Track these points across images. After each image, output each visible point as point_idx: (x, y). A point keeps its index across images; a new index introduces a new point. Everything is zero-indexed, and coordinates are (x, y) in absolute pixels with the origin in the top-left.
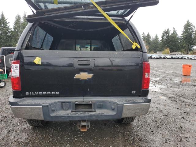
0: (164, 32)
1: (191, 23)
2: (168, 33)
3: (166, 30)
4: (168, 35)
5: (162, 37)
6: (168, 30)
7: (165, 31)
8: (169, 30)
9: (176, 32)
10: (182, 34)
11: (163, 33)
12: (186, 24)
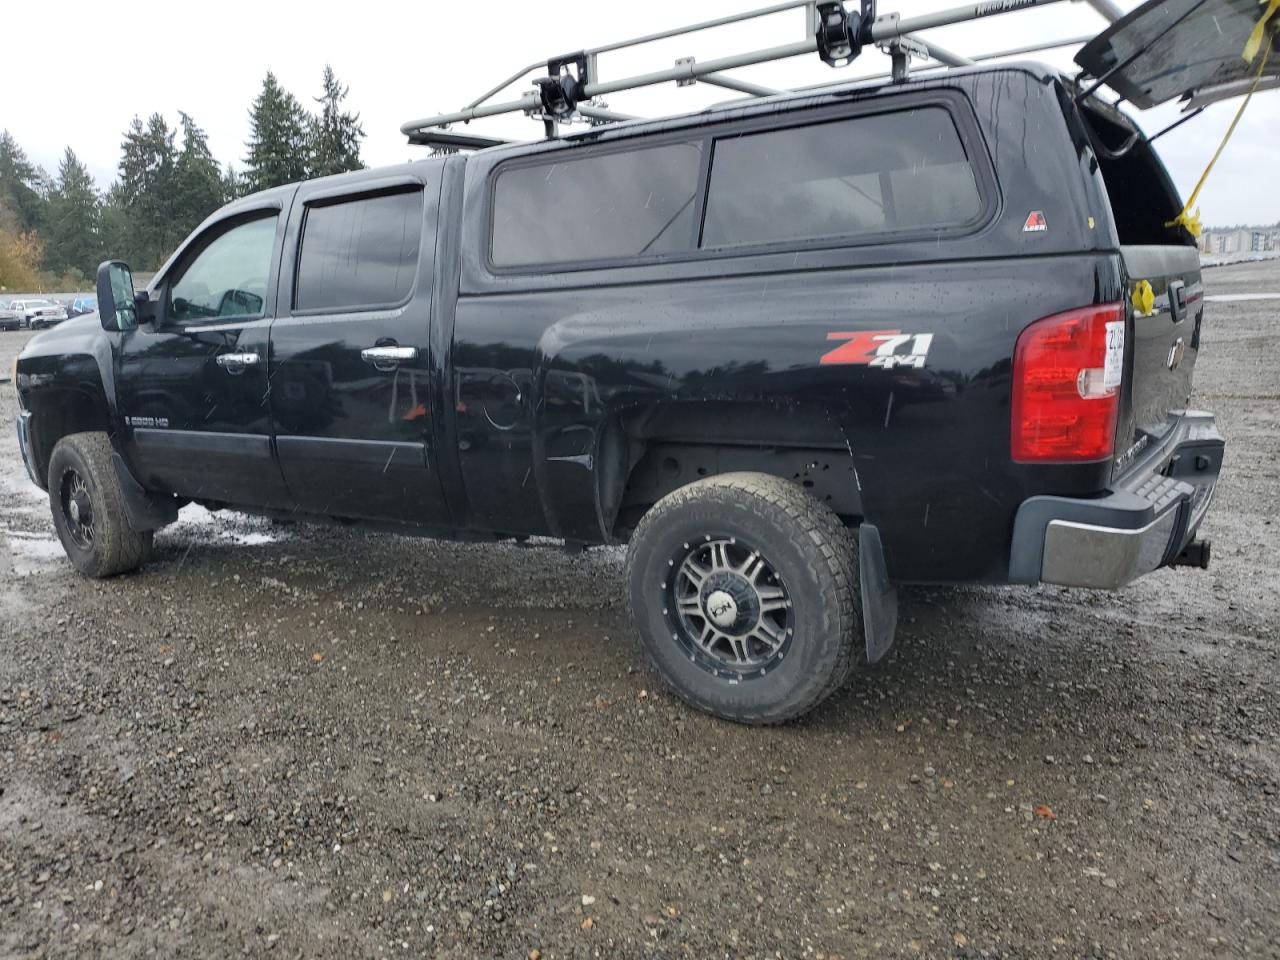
0: (131, 137)
1: (290, 97)
2: (165, 150)
3: (146, 129)
4: (167, 164)
5: (123, 172)
6: (159, 125)
7: (134, 132)
8: (164, 128)
9: (202, 145)
10: (249, 162)
11: (126, 147)
12: (262, 99)
